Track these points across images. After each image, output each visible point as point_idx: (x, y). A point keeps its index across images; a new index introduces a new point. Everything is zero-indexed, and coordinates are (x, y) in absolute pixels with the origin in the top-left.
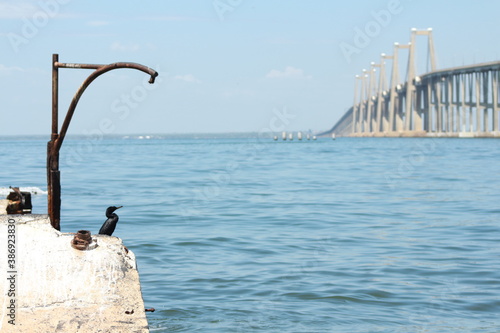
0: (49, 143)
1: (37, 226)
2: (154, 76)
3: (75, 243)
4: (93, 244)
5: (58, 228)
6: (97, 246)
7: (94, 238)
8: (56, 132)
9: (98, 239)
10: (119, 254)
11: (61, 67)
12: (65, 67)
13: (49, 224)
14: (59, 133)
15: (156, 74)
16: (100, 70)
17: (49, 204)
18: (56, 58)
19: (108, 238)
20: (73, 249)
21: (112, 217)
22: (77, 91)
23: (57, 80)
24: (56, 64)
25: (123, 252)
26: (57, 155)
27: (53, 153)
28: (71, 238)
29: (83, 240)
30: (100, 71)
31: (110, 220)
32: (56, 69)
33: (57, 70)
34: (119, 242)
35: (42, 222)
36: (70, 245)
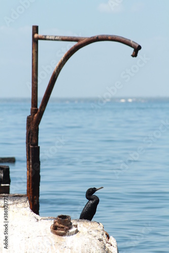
0: (28, 118)
1: (15, 210)
2: (137, 49)
3: (55, 228)
4: (74, 229)
5: (37, 213)
6: (77, 231)
7: (74, 223)
8: (36, 107)
9: (78, 224)
10: (100, 240)
11: (41, 39)
12: (45, 39)
13: (29, 208)
14: (39, 107)
15: (140, 47)
16: (81, 42)
17: (29, 181)
18: (36, 29)
19: (89, 223)
20: (52, 234)
21: (92, 200)
22: (57, 65)
23: (37, 52)
24: (36, 36)
25: (104, 238)
26: (37, 130)
27: (32, 128)
28: (51, 223)
29: (62, 226)
30: (81, 44)
31: (91, 202)
32: (35, 41)
33: (37, 43)
34: (100, 227)
35: (20, 205)
36: (49, 230)
